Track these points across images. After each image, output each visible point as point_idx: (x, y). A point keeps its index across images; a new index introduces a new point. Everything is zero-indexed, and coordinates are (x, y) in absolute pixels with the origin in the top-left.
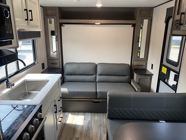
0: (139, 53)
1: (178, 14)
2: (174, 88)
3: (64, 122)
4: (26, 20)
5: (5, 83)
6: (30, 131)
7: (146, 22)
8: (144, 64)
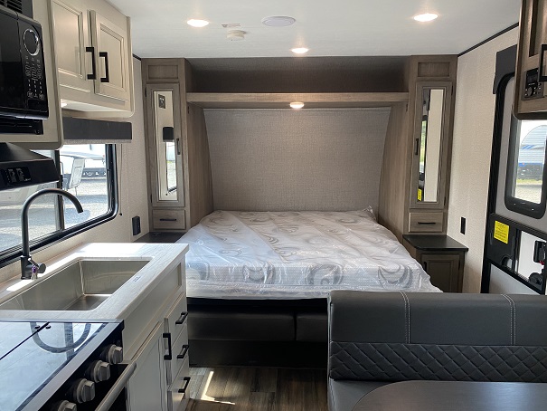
0: (420, 191)
1: (532, 54)
2: (538, 282)
3: (193, 397)
4: (90, 77)
5: (17, 265)
6: (81, 400)
7: (437, 96)
8: (439, 220)
